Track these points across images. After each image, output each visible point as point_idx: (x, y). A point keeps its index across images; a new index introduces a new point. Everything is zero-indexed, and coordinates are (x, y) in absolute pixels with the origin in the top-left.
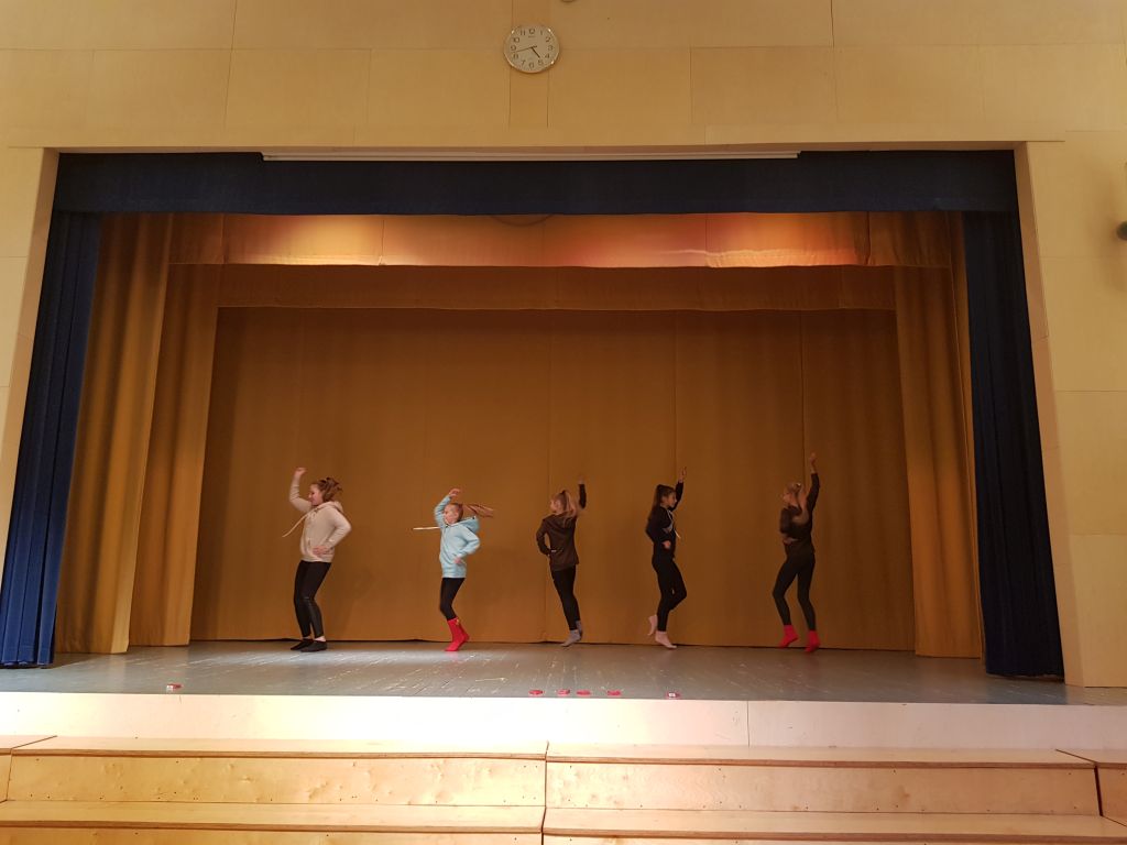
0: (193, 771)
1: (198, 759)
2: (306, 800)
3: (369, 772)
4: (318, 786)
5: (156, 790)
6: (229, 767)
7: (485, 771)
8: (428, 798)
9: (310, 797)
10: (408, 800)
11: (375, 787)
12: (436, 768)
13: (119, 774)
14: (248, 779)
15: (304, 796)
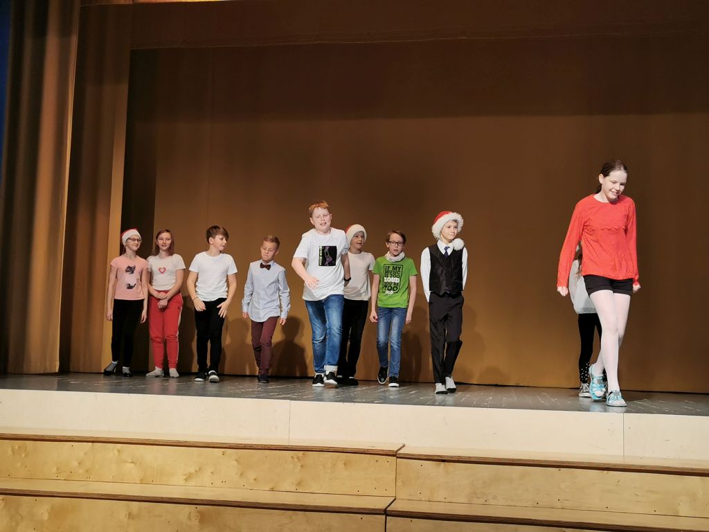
0: (85, 454)
1: (90, 444)
2: (182, 482)
3: (236, 460)
4: (192, 470)
5: (55, 470)
6: (116, 452)
7: (340, 465)
8: (288, 485)
9: (186, 480)
10: (271, 485)
11: (241, 474)
12: (296, 460)
13: (24, 455)
14: (133, 462)
15: (180, 479)
